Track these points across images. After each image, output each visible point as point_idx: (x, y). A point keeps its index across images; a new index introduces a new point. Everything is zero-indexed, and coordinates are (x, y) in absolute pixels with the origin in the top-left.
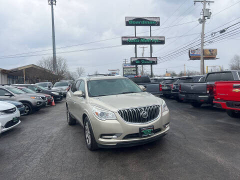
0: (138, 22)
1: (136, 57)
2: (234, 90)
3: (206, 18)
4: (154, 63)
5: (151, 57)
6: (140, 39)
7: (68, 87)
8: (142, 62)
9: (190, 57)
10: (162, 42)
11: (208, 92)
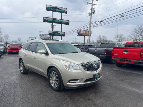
1: (52, 31)
2: (124, 53)
3: (92, 13)
4: (63, 35)
5: (61, 32)
6: (55, 20)
8: (56, 34)
9: (78, 34)
11: (105, 53)
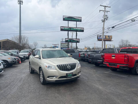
0: (70, 19)
1: (68, 38)
3: (105, 20)
4: (78, 42)
5: (76, 39)
6: (70, 28)
7: (28, 53)
8: (72, 41)
9: (98, 39)
10: (83, 31)
11: (102, 58)
